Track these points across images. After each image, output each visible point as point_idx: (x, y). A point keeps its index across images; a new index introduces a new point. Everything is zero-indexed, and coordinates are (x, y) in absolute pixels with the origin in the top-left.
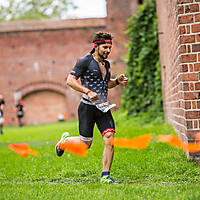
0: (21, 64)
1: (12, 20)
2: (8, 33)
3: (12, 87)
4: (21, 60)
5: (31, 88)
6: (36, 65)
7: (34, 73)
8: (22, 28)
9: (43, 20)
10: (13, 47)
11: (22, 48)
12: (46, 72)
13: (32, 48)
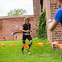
0: (13, 26)
1: (12, 15)
2: (10, 18)
3: (11, 31)
4: (13, 25)
5: (16, 32)
6: (17, 26)
7: (17, 28)
8: (14, 17)
9: (19, 15)
10: (12, 22)
11: (14, 22)
12: (19, 28)
13: (16, 22)
